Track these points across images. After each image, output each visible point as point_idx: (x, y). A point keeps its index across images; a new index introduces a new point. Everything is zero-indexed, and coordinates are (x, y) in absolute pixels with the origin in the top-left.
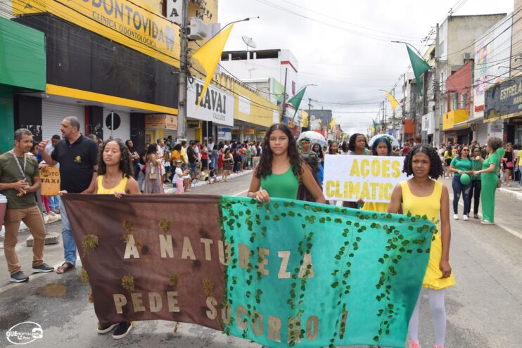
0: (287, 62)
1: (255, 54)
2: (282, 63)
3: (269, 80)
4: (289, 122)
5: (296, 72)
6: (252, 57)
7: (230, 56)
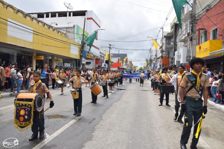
0: (91, 19)
1: (72, 14)
2: (88, 19)
3: (74, 26)
4: (87, 54)
5: (100, 27)
6: (70, 15)
7: (57, 14)
